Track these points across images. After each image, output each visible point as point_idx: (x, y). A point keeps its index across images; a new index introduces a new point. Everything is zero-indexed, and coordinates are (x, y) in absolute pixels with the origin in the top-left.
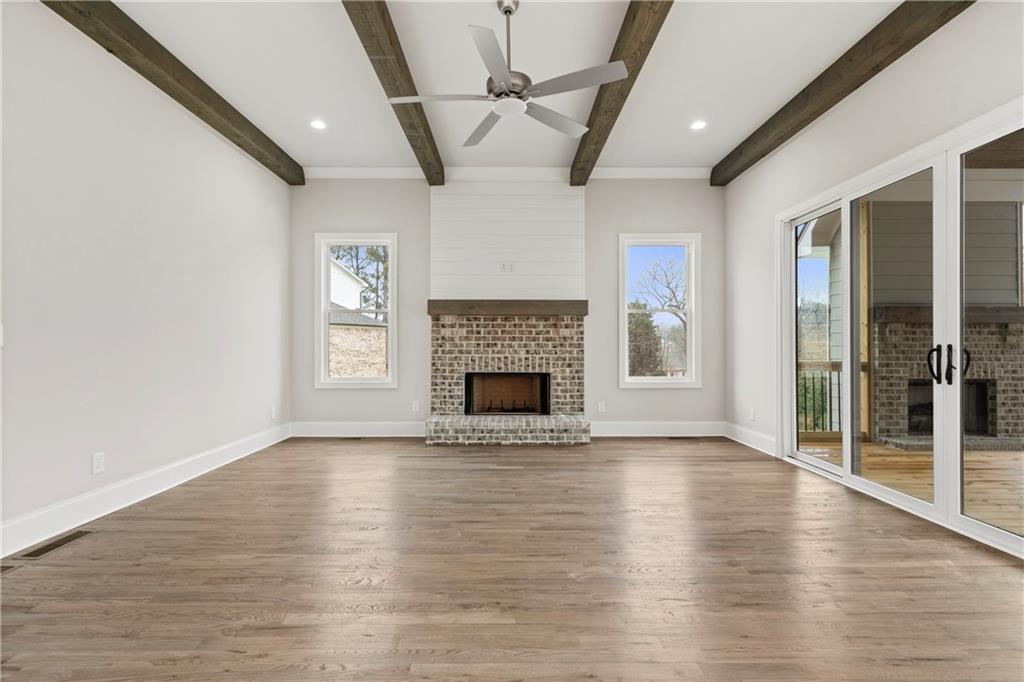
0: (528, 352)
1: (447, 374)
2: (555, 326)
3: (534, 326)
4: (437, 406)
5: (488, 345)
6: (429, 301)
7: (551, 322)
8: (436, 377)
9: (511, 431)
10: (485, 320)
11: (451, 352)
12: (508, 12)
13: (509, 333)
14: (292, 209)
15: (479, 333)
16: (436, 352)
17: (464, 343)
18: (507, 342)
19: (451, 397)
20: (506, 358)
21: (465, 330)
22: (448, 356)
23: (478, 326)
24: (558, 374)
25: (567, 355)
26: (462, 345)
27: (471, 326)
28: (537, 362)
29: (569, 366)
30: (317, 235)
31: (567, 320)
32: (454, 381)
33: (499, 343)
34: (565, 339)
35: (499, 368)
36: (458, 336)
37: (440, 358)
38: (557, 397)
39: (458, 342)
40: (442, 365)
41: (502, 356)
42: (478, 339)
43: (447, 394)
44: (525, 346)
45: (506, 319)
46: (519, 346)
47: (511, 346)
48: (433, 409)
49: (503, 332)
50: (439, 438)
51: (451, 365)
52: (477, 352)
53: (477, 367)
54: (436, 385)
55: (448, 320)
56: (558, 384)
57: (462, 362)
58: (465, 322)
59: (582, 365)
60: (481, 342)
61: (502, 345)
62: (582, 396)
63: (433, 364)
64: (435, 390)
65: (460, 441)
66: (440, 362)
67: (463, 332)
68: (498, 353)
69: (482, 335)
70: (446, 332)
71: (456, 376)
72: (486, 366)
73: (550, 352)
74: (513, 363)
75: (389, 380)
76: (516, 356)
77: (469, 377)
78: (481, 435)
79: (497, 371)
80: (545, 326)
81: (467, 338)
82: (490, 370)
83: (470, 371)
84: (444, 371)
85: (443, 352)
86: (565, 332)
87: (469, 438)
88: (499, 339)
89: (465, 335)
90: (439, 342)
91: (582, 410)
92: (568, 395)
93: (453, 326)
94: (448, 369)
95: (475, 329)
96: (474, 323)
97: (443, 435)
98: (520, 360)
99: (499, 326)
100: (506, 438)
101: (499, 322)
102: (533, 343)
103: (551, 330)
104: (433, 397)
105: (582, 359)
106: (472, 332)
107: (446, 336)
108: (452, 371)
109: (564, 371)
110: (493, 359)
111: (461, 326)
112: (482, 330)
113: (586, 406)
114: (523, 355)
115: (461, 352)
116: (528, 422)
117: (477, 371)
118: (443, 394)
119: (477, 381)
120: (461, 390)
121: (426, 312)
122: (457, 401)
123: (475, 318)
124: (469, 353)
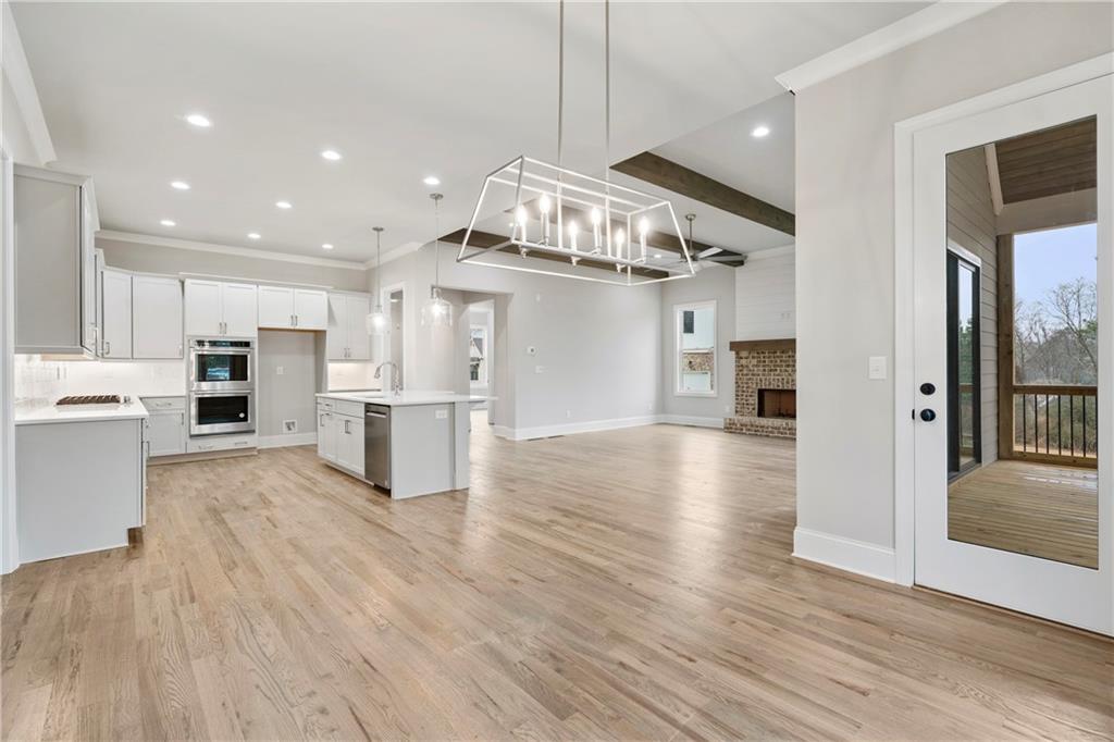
1: (745, 389)
4: (739, 409)
5: (771, 370)
6: (731, 343)
8: (738, 391)
9: (776, 428)
10: (768, 353)
11: (747, 375)
12: (691, 220)
13: (785, 361)
14: (663, 293)
15: (765, 362)
16: (738, 374)
17: (755, 369)
18: (783, 369)
19: (748, 405)
20: (783, 378)
21: (755, 360)
22: (745, 377)
23: (764, 357)
27: (760, 357)
32: (750, 394)
33: (778, 368)
35: (778, 385)
36: (751, 364)
37: (740, 379)
39: (751, 368)
40: (742, 383)
41: (780, 377)
42: (764, 366)
43: (745, 402)
45: (782, 351)
46: (792, 371)
47: (786, 370)
48: (737, 412)
49: (780, 360)
50: (732, 428)
51: (747, 383)
52: (764, 375)
53: (763, 385)
54: (738, 396)
55: (744, 354)
57: (755, 381)
58: (755, 355)
60: (766, 368)
61: (780, 370)
63: (737, 383)
64: (738, 399)
65: (744, 430)
66: (740, 381)
67: (755, 362)
68: (776, 375)
70: (744, 362)
71: (750, 390)
72: (770, 384)
74: (788, 383)
75: (712, 393)
76: (790, 376)
77: (761, 393)
78: (757, 428)
79: (778, 388)
81: (757, 366)
82: (772, 387)
83: (759, 387)
84: (743, 387)
85: (742, 375)
87: (749, 430)
88: (778, 365)
90: (740, 368)
93: (747, 358)
94: (745, 386)
95: (762, 359)
96: (762, 355)
97: (734, 427)
98: (793, 381)
99: (777, 356)
100: (771, 432)
101: (778, 353)
104: (736, 404)
106: (760, 361)
107: (744, 365)
108: (748, 387)
110: (774, 379)
111: (753, 357)
112: (767, 360)
115: (753, 375)
116: (787, 424)
117: (764, 388)
118: (742, 402)
119: (766, 394)
120: (754, 400)
121: (731, 349)
122: (751, 407)
123: (762, 352)
124: (759, 375)
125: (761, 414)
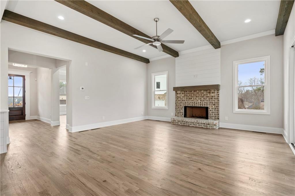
0: (201, 101)
1: (179, 106)
2: (209, 93)
3: (203, 93)
5: (190, 99)
6: (174, 88)
7: (208, 91)
8: (176, 107)
9: (192, 123)
10: (189, 92)
11: (180, 100)
12: (156, 21)
13: (196, 95)
14: (147, 69)
15: (187, 95)
16: (176, 100)
17: (183, 98)
18: (195, 98)
19: (180, 112)
20: (194, 102)
21: (183, 95)
22: (179, 102)
23: (187, 93)
25: (213, 102)
26: (183, 99)
28: (204, 103)
29: (214, 105)
30: (152, 74)
31: (213, 91)
32: (181, 108)
33: (193, 98)
34: (212, 97)
35: (192, 105)
36: (181, 96)
37: (177, 102)
38: (210, 114)
39: (182, 98)
40: (178, 104)
41: (193, 102)
42: (187, 97)
43: (179, 111)
44: (200, 99)
45: (195, 91)
46: (198, 99)
47: (196, 99)
48: (176, 115)
49: (194, 95)
50: (174, 122)
51: (180, 104)
52: (187, 101)
53: (186, 105)
55: (179, 92)
56: (210, 110)
57: (183, 103)
58: (183, 93)
59: (219, 105)
60: (188, 98)
61: (194, 99)
62: (218, 114)
63: (176, 104)
64: (176, 110)
65: (179, 124)
66: (177, 103)
69: (188, 96)
70: (179, 95)
71: (181, 107)
72: (189, 104)
73: (208, 101)
75: (166, 107)
76: (197, 102)
77: (186, 108)
78: (184, 123)
79: (192, 106)
80: (206, 93)
81: (184, 97)
82: (190, 106)
83: (185, 106)
84: (178, 105)
85: (178, 100)
86: (213, 95)
87: (181, 123)
88: (192, 97)
89: (183, 96)
90: (177, 98)
91: (218, 119)
92: (214, 114)
93: (180, 94)
94: (179, 105)
95: (186, 94)
96: (186, 93)
97: (175, 122)
98: (198, 103)
99: (192, 93)
101: (193, 92)
102: (203, 98)
103: (208, 94)
104: (176, 112)
105: (219, 103)
106: (185, 95)
107: (179, 96)
108: (180, 106)
109: (212, 107)
110: (191, 102)
112: (188, 95)
113: (220, 118)
114: (199, 101)
115: (182, 100)
116: (197, 121)
119: (187, 108)
120: (183, 111)
121: (173, 90)
122: (181, 114)
123: (186, 91)
124: (185, 101)
125: (185, 116)
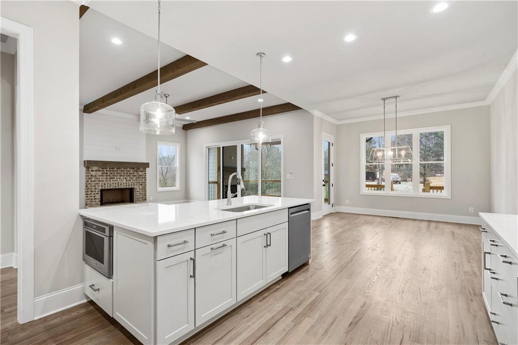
0: (126, 180)
1: (93, 190)
2: (136, 171)
3: (129, 171)
4: (88, 203)
5: (111, 178)
6: (85, 161)
7: (135, 169)
8: (88, 191)
10: (110, 168)
11: (95, 181)
13: (119, 173)
15: (107, 173)
16: (88, 181)
17: (101, 177)
19: (95, 199)
20: (118, 183)
21: (101, 172)
22: (93, 183)
23: (106, 171)
24: (137, 188)
25: (141, 181)
26: (100, 178)
27: (104, 171)
28: (130, 184)
29: (141, 185)
31: (142, 169)
32: (96, 192)
33: (115, 177)
34: (140, 176)
35: (116, 187)
36: (98, 175)
37: (89, 184)
38: (137, 196)
39: (98, 177)
40: (90, 186)
41: (117, 182)
42: (106, 176)
43: (93, 198)
44: (126, 178)
45: (118, 169)
46: (123, 178)
47: (120, 178)
48: (86, 205)
49: (117, 173)
51: (95, 186)
52: (106, 181)
54: (88, 194)
55: (95, 168)
56: (138, 191)
57: (100, 185)
58: (101, 169)
59: (146, 185)
60: (108, 177)
61: (117, 178)
62: (146, 195)
63: (86, 186)
64: (87, 197)
67: (100, 173)
68: (115, 181)
69: (108, 174)
70: (94, 173)
72: (110, 186)
73: (135, 180)
74: (121, 185)
76: (121, 182)
77: (103, 191)
79: (115, 188)
80: (133, 171)
81: (102, 176)
82: (112, 187)
83: (103, 188)
84: (92, 189)
85: (91, 181)
86: (140, 173)
88: (115, 176)
89: (101, 174)
90: (89, 178)
91: (146, 200)
92: (141, 195)
93: (96, 171)
94: (93, 188)
95: (105, 172)
96: (105, 170)
98: (124, 183)
99: (115, 171)
101: (115, 169)
102: (128, 177)
103: (135, 173)
104: (86, 200)
105: (146, 182)
106: (104, 173)
107: (93, 175)
108: (95, 189)
109: (139, 187)
110: (113, 183)
111: (100, 171)
112: (108, 173)
113: (147, 198)
114: (125, 181)
115: (99, 181)
117: (106, 188)
118: (91, 198)
119: (105, 192)
120: (99, 196)
123: (106, 168)
124: (103, 181)
